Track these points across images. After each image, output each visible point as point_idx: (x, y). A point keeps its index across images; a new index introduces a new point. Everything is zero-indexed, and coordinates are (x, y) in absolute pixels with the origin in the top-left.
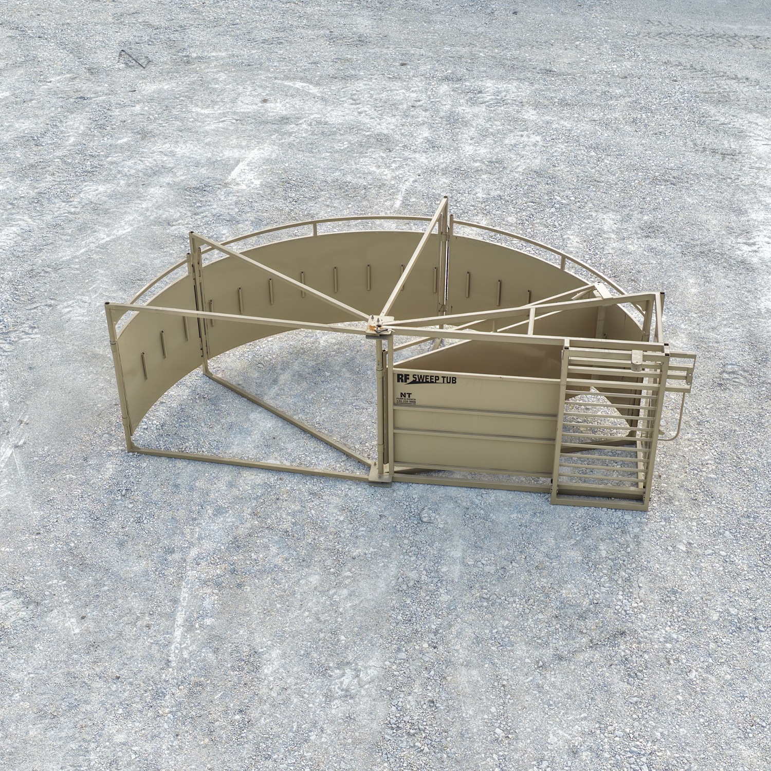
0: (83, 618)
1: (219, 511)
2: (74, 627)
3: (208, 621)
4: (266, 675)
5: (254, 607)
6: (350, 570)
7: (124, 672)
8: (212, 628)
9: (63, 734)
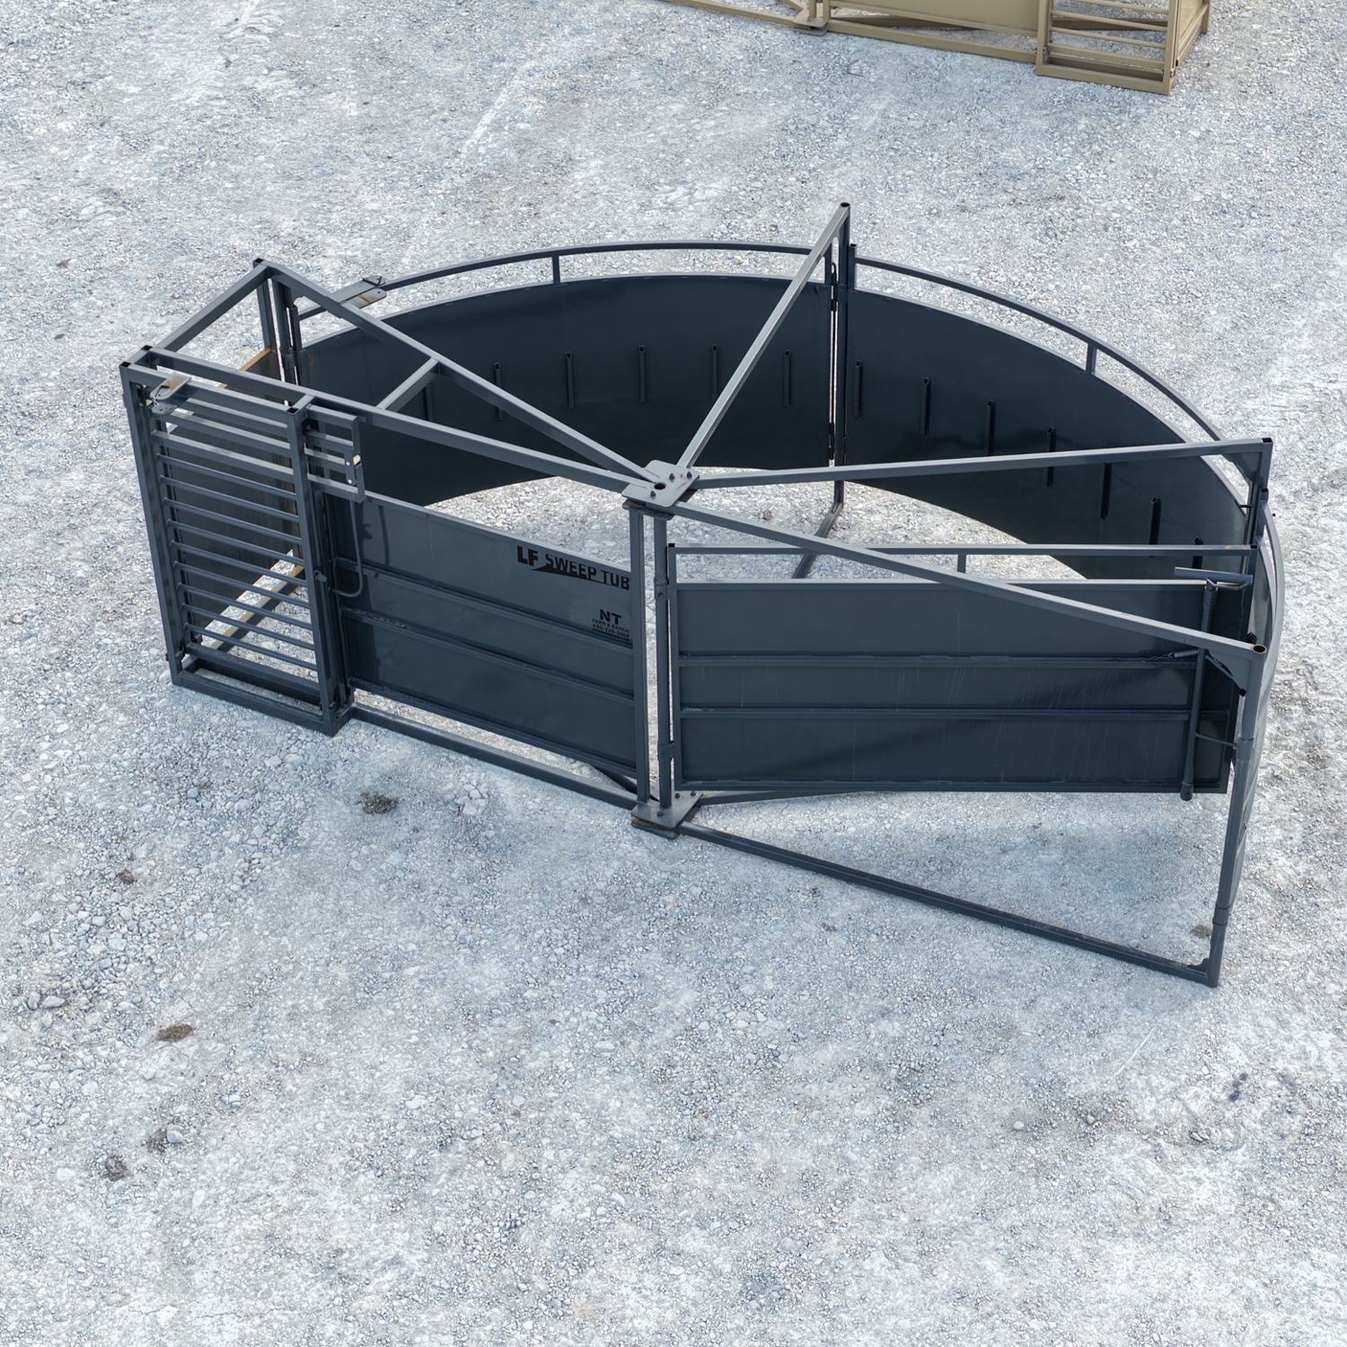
0: (366, 103)
1: (579, 31)
2: (352, 109)
3: (522, 126)
4: (574, 180)
5: (586, 122)
6: (727, 105)
7: (399, 154)
8: (525, 132)
9: (307, 194)
